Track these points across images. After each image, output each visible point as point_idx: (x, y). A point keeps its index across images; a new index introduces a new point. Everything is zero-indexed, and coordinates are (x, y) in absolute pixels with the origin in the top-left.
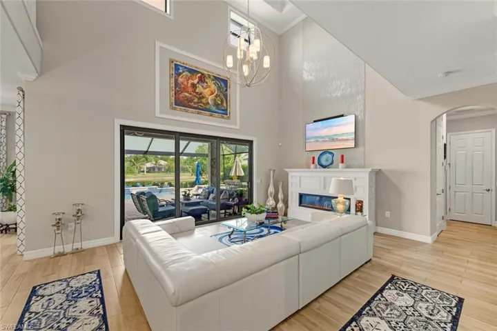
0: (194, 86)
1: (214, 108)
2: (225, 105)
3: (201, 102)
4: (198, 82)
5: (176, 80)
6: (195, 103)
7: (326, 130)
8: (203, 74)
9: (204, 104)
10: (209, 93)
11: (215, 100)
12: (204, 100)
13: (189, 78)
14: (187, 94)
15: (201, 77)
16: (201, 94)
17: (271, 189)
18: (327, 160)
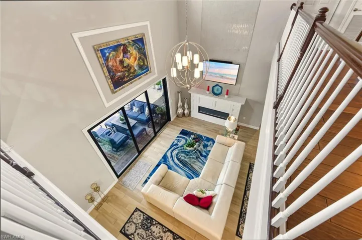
0: (122, 62)
1: (140, 72)
2: (146, 63)
3: (131, 73)
4: (123, 57)
5: (107, 67)
6: (127, 77)
7: (217, 70)
8: (124, 45)
9: (132, 73)
10: (133, 61)
11: (139, 63)
12: (132, 70)
13: (116, 58)
14: (119, 74)
15: (124, 49)
16: (128, 65)
17: (180, 103)
18: (218, 90)
